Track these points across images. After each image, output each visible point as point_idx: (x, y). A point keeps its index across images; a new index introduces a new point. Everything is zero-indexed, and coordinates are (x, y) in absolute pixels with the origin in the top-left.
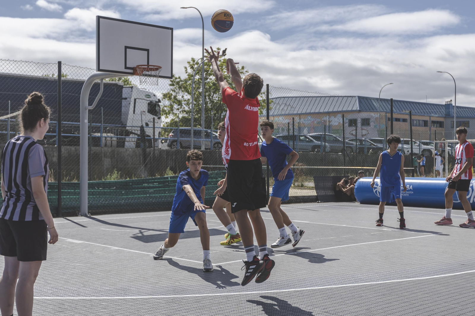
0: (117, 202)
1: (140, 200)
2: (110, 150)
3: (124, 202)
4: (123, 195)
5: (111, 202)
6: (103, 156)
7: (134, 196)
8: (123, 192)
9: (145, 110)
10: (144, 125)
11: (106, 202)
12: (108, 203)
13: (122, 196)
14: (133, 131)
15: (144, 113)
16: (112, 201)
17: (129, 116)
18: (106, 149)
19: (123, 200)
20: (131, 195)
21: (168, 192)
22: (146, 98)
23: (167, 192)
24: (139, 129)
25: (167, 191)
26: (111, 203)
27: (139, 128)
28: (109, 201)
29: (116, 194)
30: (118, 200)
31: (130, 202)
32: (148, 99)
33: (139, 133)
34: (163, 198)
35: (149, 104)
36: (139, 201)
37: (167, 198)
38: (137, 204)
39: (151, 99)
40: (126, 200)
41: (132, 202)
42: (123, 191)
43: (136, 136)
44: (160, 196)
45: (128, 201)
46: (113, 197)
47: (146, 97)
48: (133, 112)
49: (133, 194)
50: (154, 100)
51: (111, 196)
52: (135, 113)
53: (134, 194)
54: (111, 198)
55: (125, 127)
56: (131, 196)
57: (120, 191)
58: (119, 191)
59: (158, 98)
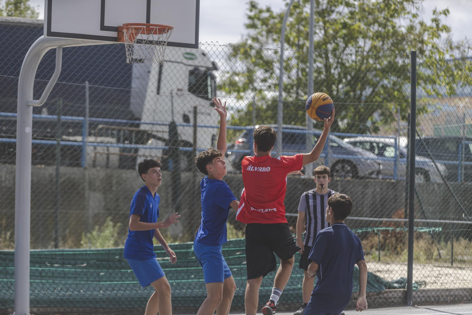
0: (89, 293)
1: (137, 291)
2: (102, 173)
3: (103, 294)
4: (100, 279)
5: (76, 293)
6: (87, 188)
7: (124, 281)
8: (102, 274)
9: (180, 87)
10: (179, 120)
11: (66, 292)
12: (70, 295)
13: (99, 281)
14: (155, 133)
15: (179, 93)
16: (79, 291)
17: (148, 98)
18: (94, 170)
19: (101, 289)
20: (117, 279)
21: (195, 276)
22: (185, 61)
23: (193, 276)
24: (166, 129)
25: (192, 274)
26: (77, 295)
27: (168, 127)
28: (72, 292)
29: (88, 278)
30: (92, 289)
31: (116, 294)
32: (190, 62)
33: (166, 136)
34: (185, 287)
35: (191, 73)
36: (134, 292)
37: (192, 287)
38: (129, 299)
39: (196, 63)
40: (107, 289)
41: (119, 295)
42: (103, 272)
43: (161, 144)
44: (178, 284)
45: (111, 292)
46: (82, 282)
47: (186, 58)
48: (155, 91)
49: (121, 278)
50: (202, 64)
51: (78, 282)
52: (161, 91)
53: (123, 279)
54: (77, 284)
55: (138, 125)
56: (118, 281)
57: (96, 270)
58: (93, 272)
59: (212, 60)
